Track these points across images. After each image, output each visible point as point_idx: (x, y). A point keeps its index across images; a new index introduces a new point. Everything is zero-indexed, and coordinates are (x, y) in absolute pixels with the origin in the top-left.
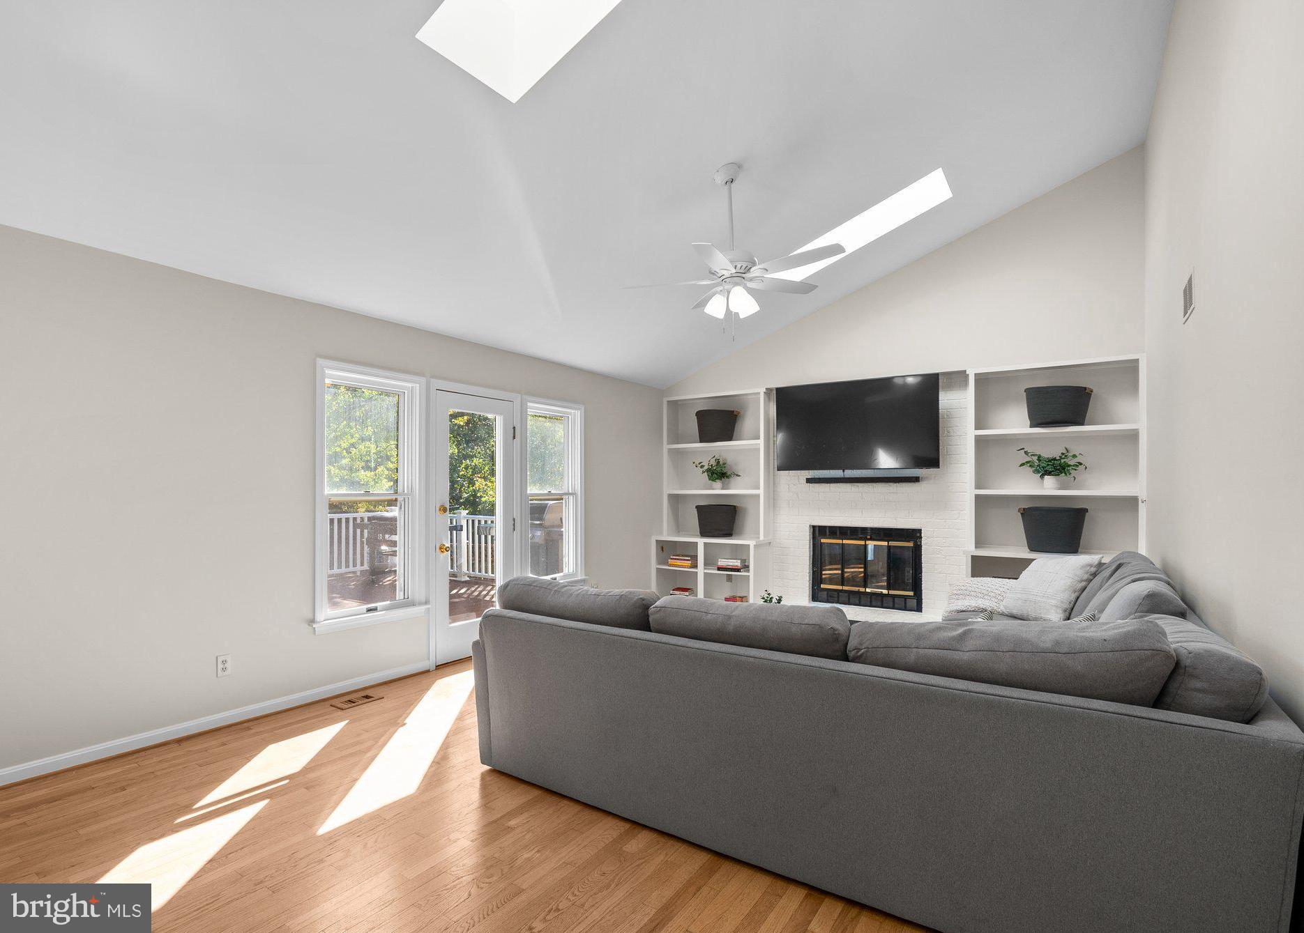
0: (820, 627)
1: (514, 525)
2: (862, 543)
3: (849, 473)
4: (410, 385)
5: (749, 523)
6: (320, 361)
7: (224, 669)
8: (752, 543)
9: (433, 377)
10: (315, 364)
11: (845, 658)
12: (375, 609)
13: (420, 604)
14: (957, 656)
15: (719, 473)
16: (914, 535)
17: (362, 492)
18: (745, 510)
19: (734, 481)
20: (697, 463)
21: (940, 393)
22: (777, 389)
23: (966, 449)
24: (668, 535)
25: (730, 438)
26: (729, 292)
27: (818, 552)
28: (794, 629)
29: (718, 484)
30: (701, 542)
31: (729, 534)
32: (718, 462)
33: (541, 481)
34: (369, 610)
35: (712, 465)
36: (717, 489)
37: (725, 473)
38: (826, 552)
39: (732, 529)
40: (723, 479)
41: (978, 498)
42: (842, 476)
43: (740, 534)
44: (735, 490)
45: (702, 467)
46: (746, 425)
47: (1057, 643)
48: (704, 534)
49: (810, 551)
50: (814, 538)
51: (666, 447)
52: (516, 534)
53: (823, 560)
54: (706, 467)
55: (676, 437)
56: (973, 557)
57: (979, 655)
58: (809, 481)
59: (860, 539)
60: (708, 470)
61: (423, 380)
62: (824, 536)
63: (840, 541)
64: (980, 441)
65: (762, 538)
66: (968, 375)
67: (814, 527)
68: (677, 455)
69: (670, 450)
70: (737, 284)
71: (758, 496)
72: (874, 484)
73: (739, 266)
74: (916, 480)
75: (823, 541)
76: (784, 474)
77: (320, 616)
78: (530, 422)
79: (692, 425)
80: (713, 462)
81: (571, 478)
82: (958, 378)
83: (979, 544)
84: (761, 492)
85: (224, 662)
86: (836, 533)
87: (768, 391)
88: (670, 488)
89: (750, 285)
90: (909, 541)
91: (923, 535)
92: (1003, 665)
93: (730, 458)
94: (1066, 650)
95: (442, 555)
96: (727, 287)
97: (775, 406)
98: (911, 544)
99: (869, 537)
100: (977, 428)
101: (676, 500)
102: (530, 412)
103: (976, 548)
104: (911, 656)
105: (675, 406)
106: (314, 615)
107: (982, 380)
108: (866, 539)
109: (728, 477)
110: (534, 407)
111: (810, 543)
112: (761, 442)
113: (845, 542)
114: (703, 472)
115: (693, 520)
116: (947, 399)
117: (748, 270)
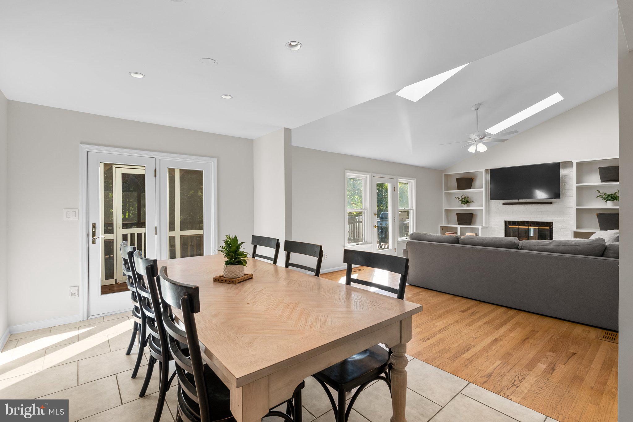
0: (510, 241)
1: (395, 219)
2: (527, 227)
3: (521, 201)
4: (366, 176)
5: (478, 219)
6: (346, 171)
7: (326, 257)
8: (480, 227)
9: (372, 173)
10: (344, 171)
11: (518, 249)
12: (358, 244)
13: (370, 243)
14: (549, 247)
15: (466, 201)
16: (550, 224)
17: (355, 209)
18: (476, 215)
19: (472, 204)
20: (456, 197)
21: (560, 169)
22: (491, 170)
23: (573, 191)
24: (445, 224)
25: (470, 188)
26: (477, 145)
27: (508, 231)
28: (503, 242)
29: (465, 205)
30: (459, 227)
31: (470, 224)
32: (465, 197)
33: (402, 205)
34: (357, 244)
35: (462, 198)
36: (465, 207)
37: (468, 201)
38: (511, 231)
39: (471, 222)
40: (467, 204)
41: (578, 210)
42: (518, 202)
43: (474, 224)
44: (472, 207)
45: (459, 199)
46: (477, 183)
47: (575, 243)
48: (459, 224)
49: (504, 230)
50: (506, 225)
51: (444, 192)
52: (395, 223)
53: (510, 234)
54: (460, 199)
55: (447, 188)
56: (575, 232)
57: (555, 247)
58: (504, 204)
59: (526, 226)
60: (461, 200)
61: (370, 174)
62: (511, 225)
63: (517, 227)
64: (578, 188)
65: (484, 225)
66: (573, 163)
67: (506, 221)
68: (448, 195)
69: (445, 193)
70: (480, 142)
71: (482, 210)
72: (532, 205)
73: (480, 137)
74: (551, 203)
75: (510, 226)
76: (492, 201)
77: (346, 245)
78: (400, 185)
79: (455, 183)
80: (463, 197)
81: (412, 204)
82: (568, 164)
83: (578, 227)
84: (483, 208)
85: (326, 255)
86: (516, 224)
87: (487, 170)
88: (445, 207)
89: (483, 141)
90: (547, 227)
91: (553, 224)
92: (561, 249)
93: (470, 196)
94: (577, 245)
95: (375, 229)
96: (476, 143)
97: (489, 176)
98: (548, 228)
99: (530, 225)
100: (577, 183)
101: (447, 211)
102: (399, 181)
103: (576, 229)
104: (536, 248)
105: (447, 176)
106: (345, 245)
107: (579, 165)
108: (528, 226)
109: (469, 203)
110: (400, 180)
111: (504, 227)
112: (483, 189)
113: (519, 227)
114: (459, 201)
115: (455, 218)
116: (563, 172)
117: (483, 137)
